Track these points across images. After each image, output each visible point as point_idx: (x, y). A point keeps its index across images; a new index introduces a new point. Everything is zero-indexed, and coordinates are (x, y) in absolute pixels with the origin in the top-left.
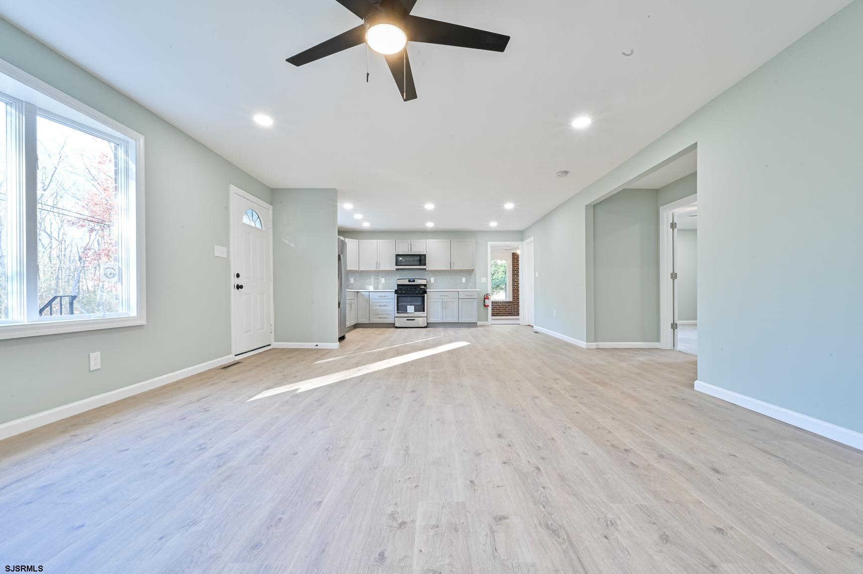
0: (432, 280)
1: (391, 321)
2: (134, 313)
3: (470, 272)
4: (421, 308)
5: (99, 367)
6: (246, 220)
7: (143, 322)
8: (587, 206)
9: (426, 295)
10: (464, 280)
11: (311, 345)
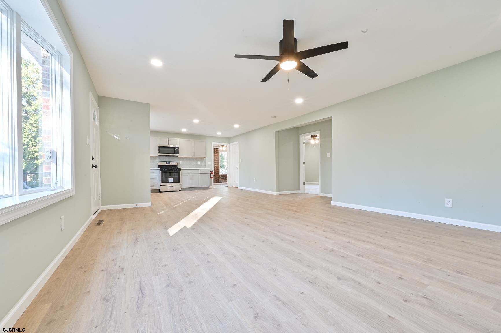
0: (180, 163)
1: (157, 188)
2: (71, 187)
3: (202, 159)
4: (177, 180)
8: (276, 132)
9: (180, 172)
10: (199, 163)
11: (133, 205)
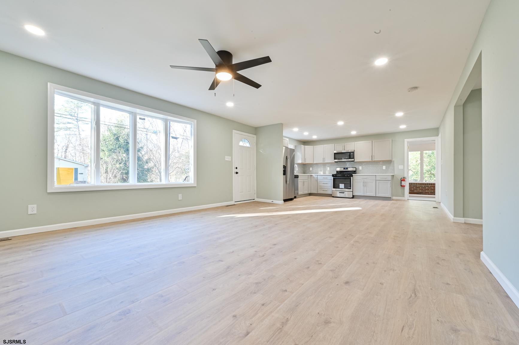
0: (360, 168)
1: (329, 192)
2: (193, 182)
3: (389, 162)
4: (348, 186)
5: (181, 199)
6: (241, 144)
7: (196, 185)
8: (455, 106)
9: (352, 178)
10: (384, 167)
11: (270, 201)
